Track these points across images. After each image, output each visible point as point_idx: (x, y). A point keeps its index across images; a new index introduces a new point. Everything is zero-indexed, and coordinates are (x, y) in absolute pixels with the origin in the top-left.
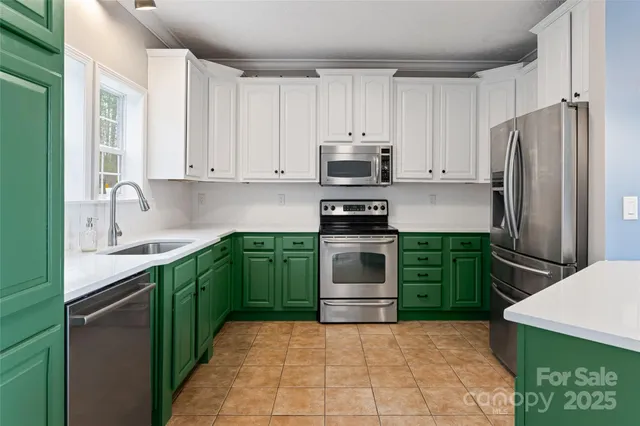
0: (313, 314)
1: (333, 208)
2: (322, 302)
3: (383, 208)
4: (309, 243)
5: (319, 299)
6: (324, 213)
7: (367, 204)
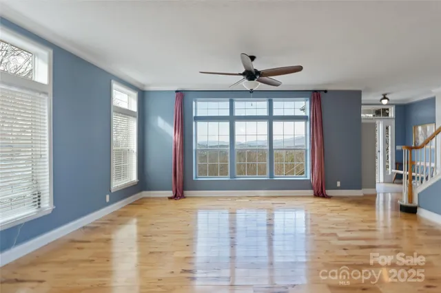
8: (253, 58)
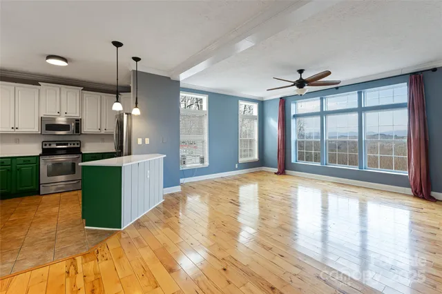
0: (36, 192)
1: (50, 145)
2: (41, 186)
3: (78, 144)
4: (33, 160)
5: (40, 185)
6: (44, 147)
7: (69, 143)
8: (301, 71)
